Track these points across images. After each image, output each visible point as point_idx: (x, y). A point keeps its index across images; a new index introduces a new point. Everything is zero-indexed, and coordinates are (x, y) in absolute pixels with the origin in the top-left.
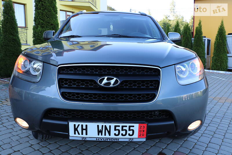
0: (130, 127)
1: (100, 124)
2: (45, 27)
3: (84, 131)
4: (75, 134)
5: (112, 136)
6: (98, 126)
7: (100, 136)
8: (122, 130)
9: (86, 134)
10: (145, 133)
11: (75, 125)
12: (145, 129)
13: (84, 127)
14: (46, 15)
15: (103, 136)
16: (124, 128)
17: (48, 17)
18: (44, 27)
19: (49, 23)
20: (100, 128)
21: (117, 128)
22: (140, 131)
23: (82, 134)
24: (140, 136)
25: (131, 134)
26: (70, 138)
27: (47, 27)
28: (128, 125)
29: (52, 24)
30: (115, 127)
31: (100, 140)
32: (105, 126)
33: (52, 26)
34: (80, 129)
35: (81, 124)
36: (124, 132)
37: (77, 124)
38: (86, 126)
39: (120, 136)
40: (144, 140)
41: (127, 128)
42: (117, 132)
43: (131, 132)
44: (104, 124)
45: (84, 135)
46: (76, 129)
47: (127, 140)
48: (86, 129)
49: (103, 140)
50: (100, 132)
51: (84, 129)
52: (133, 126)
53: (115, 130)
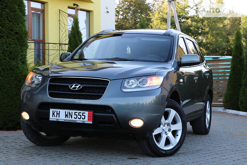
0: (83, 113)
1: (67, 111)
2: (5, 37)
3: (58, 115)
4: (53, 117)
5: (73, 119)
6: (66, 112)
7: (66, 119)
8: (79, 115)
9: (59, 117)
10: (92, 118)
11: (53, 111)
12: (92, 116)
13: (58, 113)
14: (7, 18)
15: (68, 119)
16: (80, 114)
17: (10, 21)
18: (3, 36)
19: (12, 30)
20: (67, 113)
21: (76, 114)
22: (89, 116)
23: (57, 117)
24: (89, 120)
25: (84, 118)
26: (50, 120)
27: (8, 38)
28: (82, 112)
29: (17, 33)
30: (75, 113)
31: (66, 121)
32: (69, 112)
33: (17, 36)
34: (55, 114)
35: (56, 110)
36: (79, 117)
37: (54, 110)
38: (59, 111)
39: (77, 119)
40: (91, 123)
41: (81, 114)
42: (76, 116)
43: (83, 117)
44: (69, 111)
45: (58, 118)
46: (53, 114)
47: (81, 122)
48: (59, 114)
49: (68, 121)
50: (66, 116)
51: (58, 114)
52: (85, 113)
53: (75, 115)
